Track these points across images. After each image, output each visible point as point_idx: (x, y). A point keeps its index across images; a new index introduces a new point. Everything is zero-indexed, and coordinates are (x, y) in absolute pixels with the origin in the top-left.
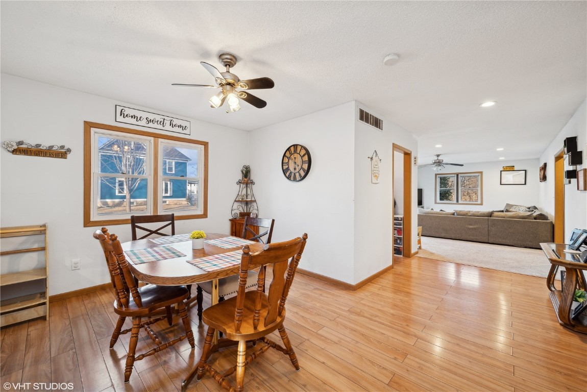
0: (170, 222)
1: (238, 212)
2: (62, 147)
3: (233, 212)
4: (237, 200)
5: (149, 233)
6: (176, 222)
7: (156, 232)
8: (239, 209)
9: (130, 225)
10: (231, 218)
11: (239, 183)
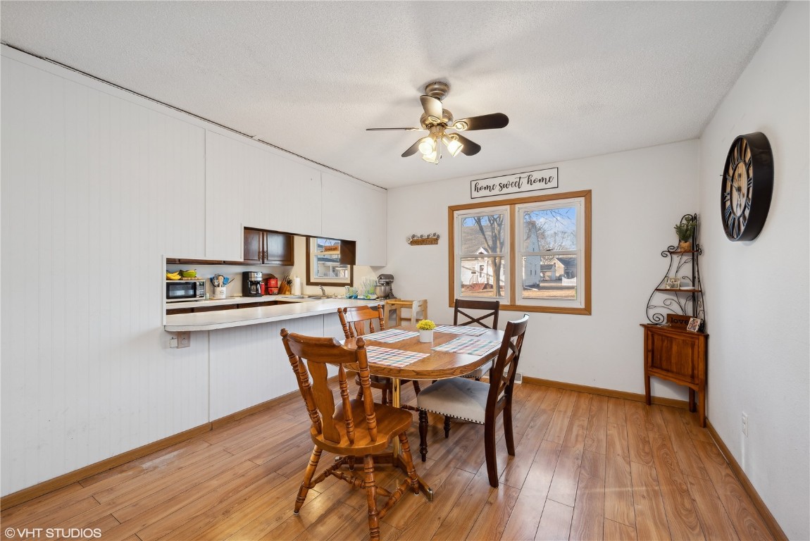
0: (493, 311)
1: (665, 312)
2: (434, 235)
3: (651, 312)
4: (662, 287)
5: (470, 320)
6: (501, 313)
7: (478, 321)
8: (667, 306)
9: (454, 309)
10: (646, 322)
11: (672, 252)
